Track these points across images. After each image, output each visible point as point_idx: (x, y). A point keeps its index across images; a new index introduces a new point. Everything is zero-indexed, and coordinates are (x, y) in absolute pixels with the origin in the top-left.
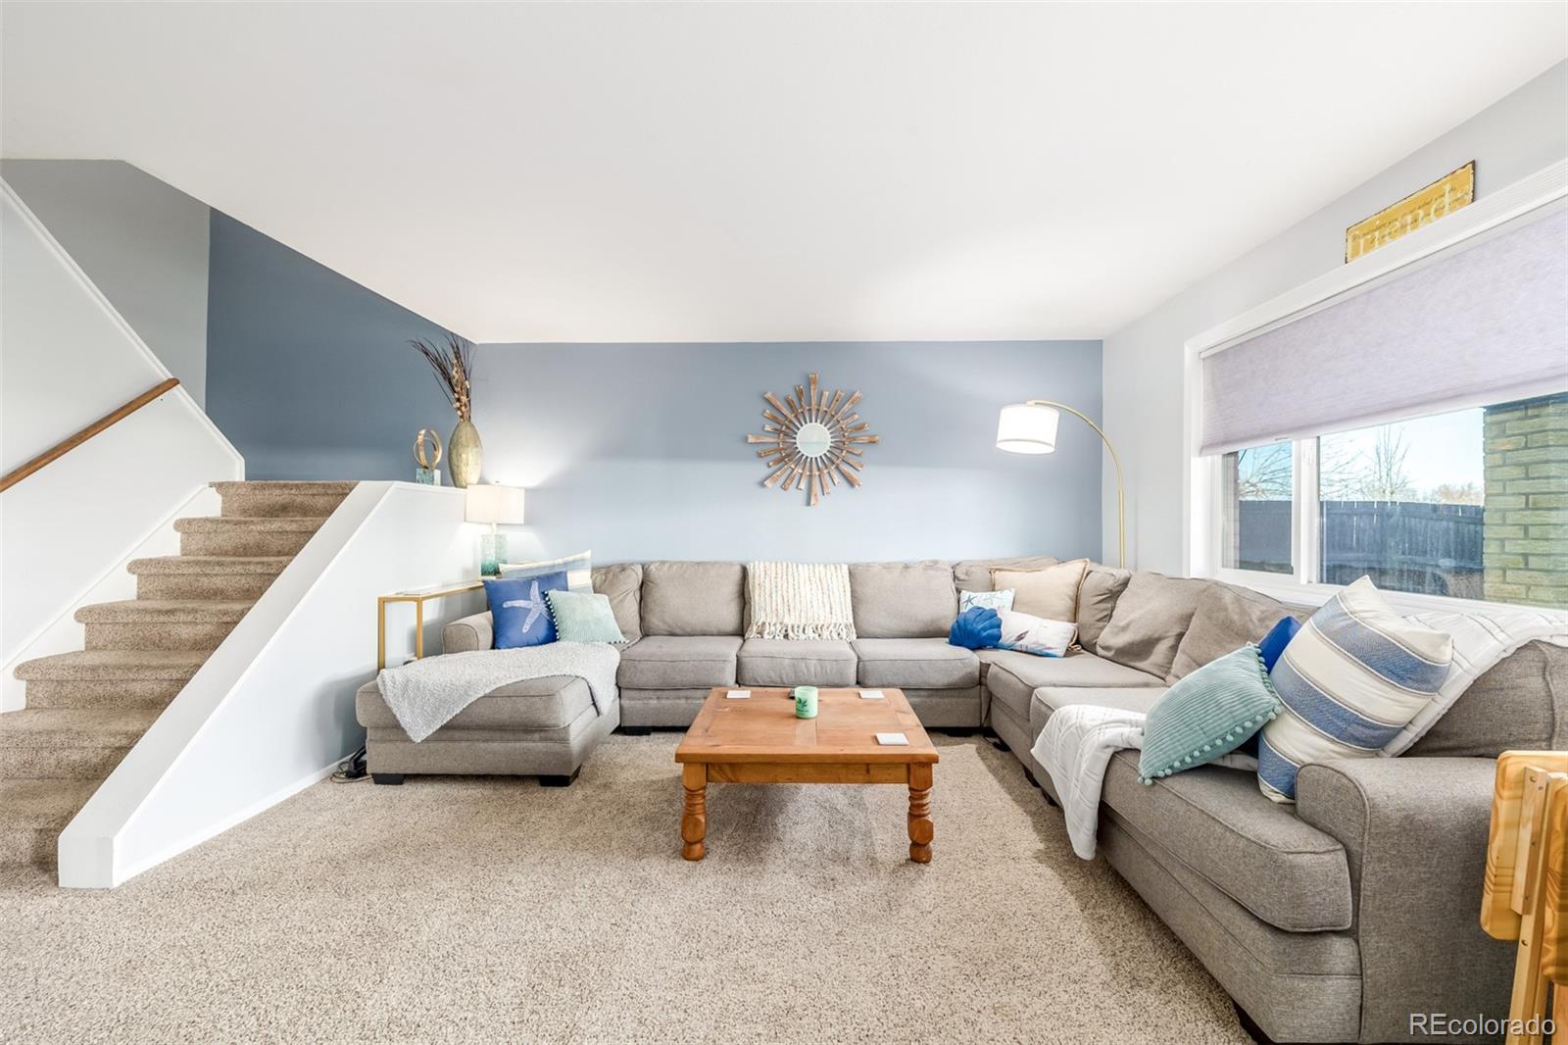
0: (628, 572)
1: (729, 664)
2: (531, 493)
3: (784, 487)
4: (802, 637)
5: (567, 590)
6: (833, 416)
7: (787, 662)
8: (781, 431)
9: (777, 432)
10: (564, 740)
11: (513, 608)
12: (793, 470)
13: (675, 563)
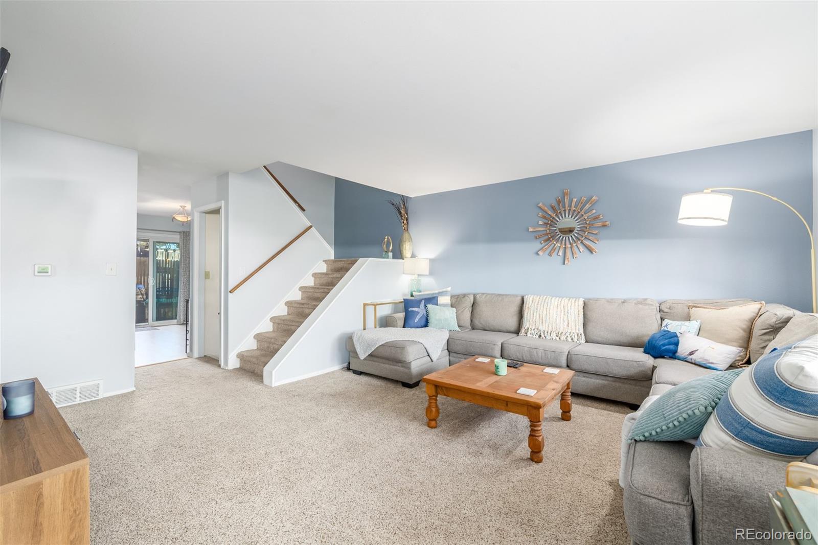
0: (466, 298)
1: (496, 346)
2: (432, 261)
3: (550, 255)
4: (548, 337)
5: (437, 305)
6: (579, 212)
7: (526, 349)
8: (548, 224)
9: (546, 224)
10: (409, 368)
11: (412, 311)
12: (555, 245)
13: (489, 294)
